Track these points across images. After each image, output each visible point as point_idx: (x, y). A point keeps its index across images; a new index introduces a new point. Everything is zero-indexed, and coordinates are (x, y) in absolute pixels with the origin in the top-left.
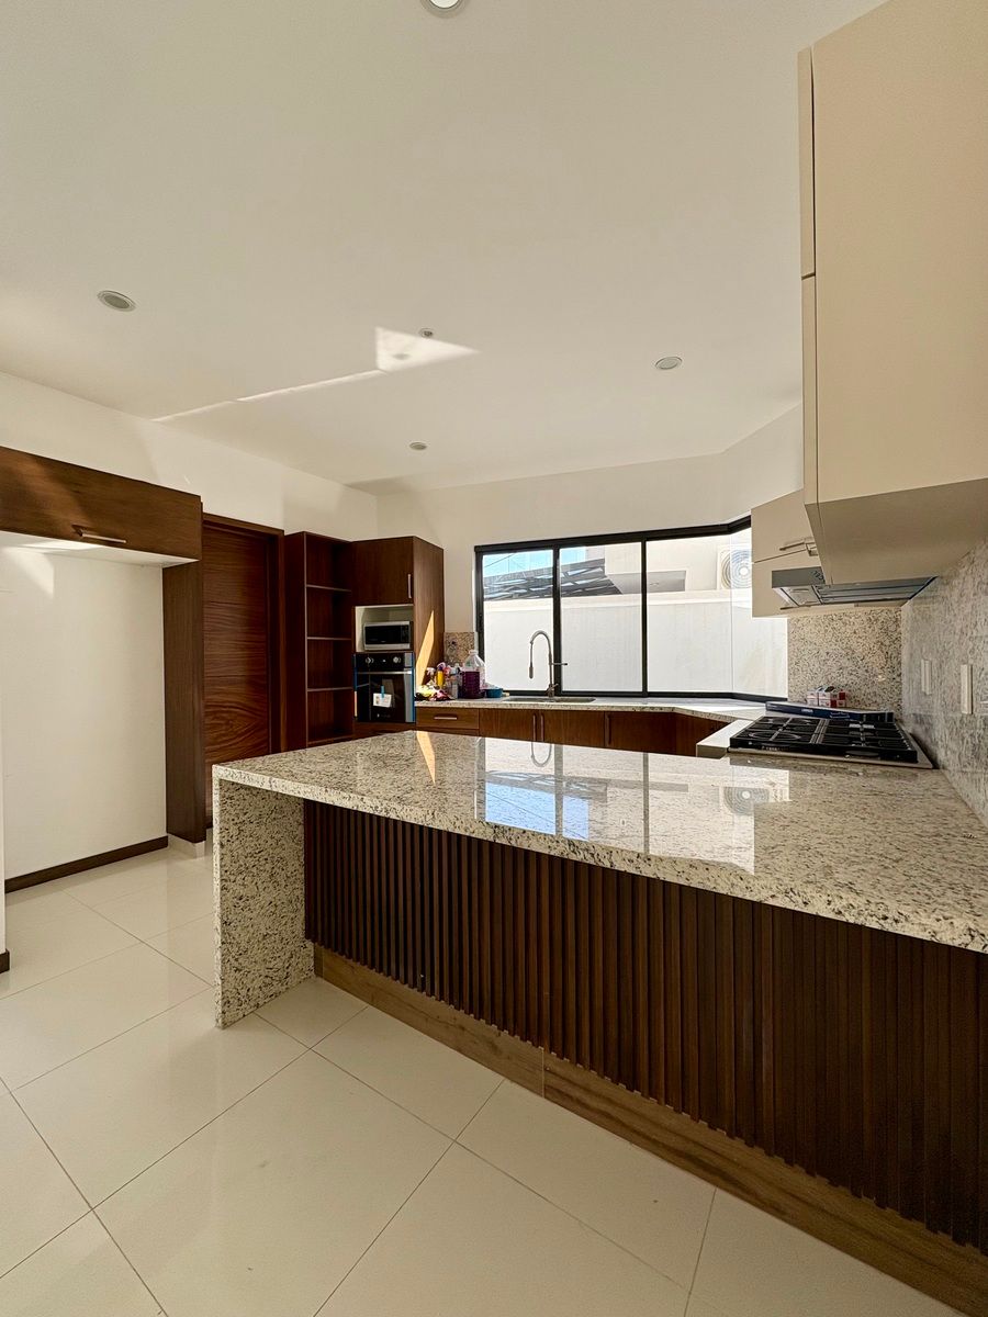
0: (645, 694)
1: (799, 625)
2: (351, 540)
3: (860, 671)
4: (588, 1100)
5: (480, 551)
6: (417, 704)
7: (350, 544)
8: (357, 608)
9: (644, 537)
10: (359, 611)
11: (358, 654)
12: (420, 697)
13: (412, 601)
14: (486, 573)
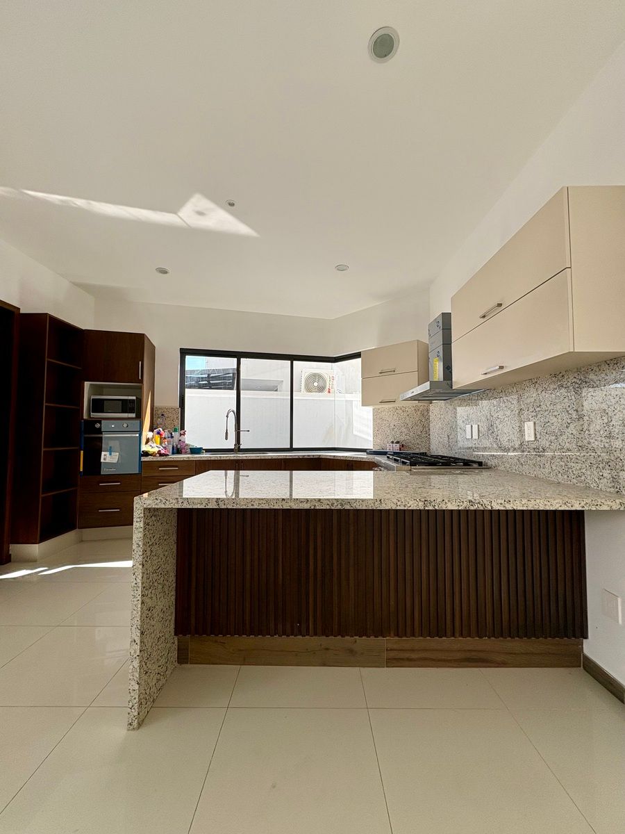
0: (291, 449)
1: (379, 411)
2: (83, 328)
3: (411, 434)
4: (414, 656)
5: (184, 352)
6: (144, 459)
7: (82, 331)
8: (86, 383)
9: (292, 358)
10: (87, 384)
11: (85, 420)
12: (146, 454)
13: (141, 381)
14: (187, 368)
